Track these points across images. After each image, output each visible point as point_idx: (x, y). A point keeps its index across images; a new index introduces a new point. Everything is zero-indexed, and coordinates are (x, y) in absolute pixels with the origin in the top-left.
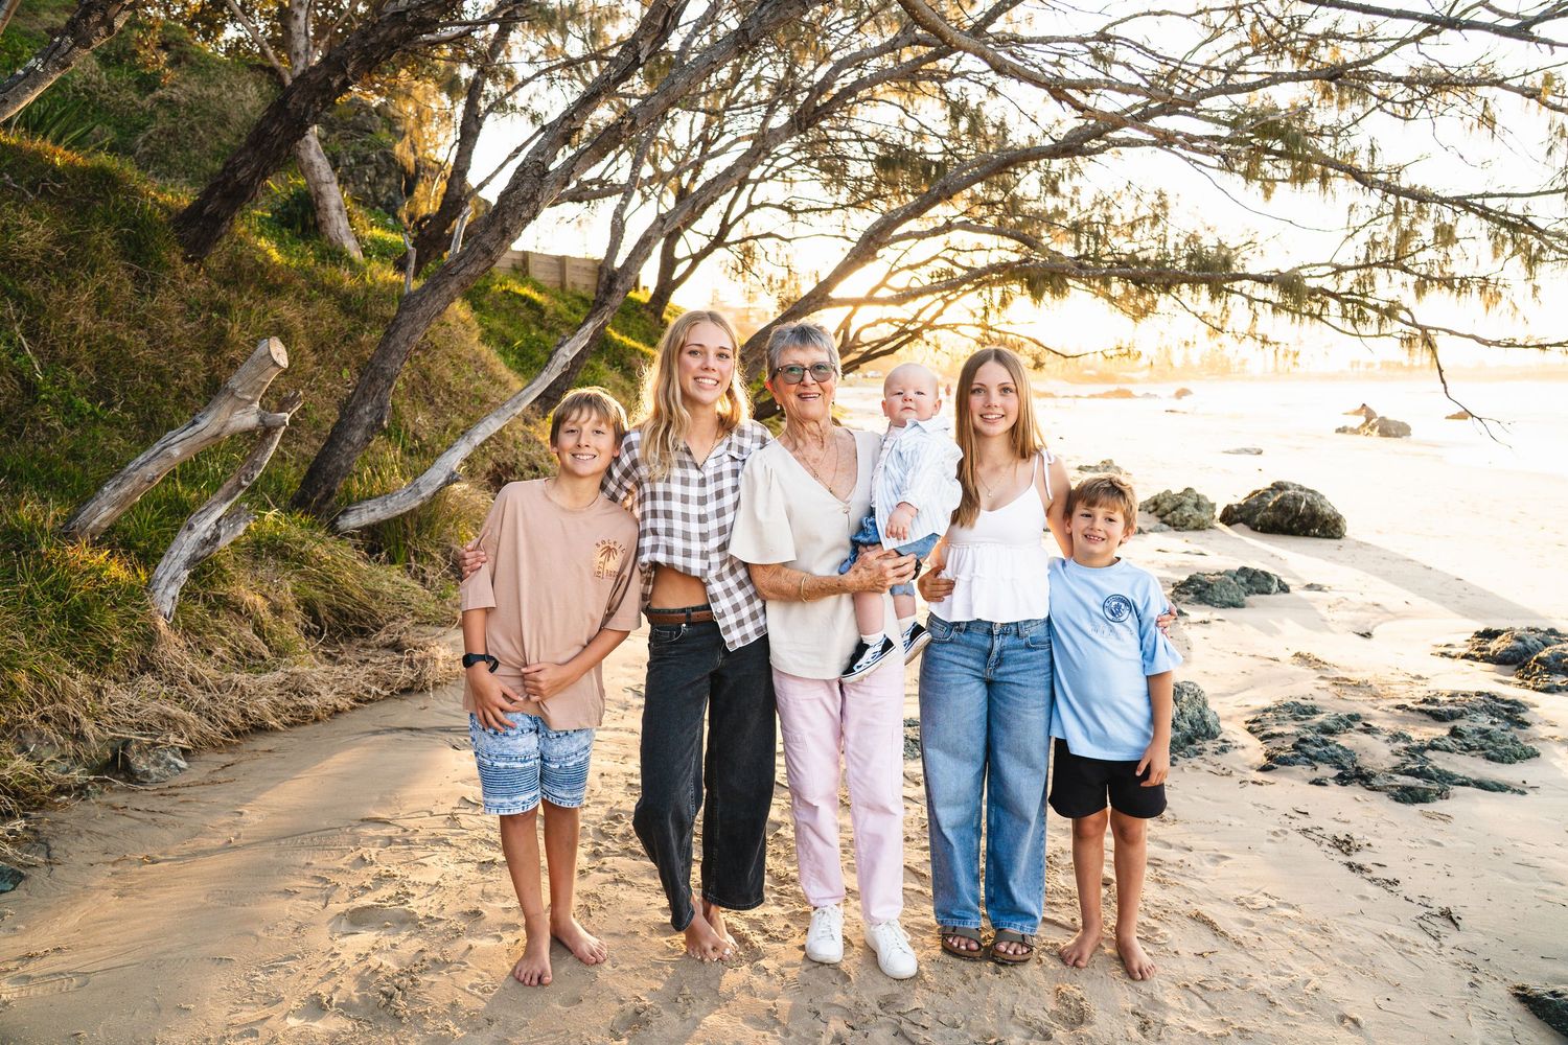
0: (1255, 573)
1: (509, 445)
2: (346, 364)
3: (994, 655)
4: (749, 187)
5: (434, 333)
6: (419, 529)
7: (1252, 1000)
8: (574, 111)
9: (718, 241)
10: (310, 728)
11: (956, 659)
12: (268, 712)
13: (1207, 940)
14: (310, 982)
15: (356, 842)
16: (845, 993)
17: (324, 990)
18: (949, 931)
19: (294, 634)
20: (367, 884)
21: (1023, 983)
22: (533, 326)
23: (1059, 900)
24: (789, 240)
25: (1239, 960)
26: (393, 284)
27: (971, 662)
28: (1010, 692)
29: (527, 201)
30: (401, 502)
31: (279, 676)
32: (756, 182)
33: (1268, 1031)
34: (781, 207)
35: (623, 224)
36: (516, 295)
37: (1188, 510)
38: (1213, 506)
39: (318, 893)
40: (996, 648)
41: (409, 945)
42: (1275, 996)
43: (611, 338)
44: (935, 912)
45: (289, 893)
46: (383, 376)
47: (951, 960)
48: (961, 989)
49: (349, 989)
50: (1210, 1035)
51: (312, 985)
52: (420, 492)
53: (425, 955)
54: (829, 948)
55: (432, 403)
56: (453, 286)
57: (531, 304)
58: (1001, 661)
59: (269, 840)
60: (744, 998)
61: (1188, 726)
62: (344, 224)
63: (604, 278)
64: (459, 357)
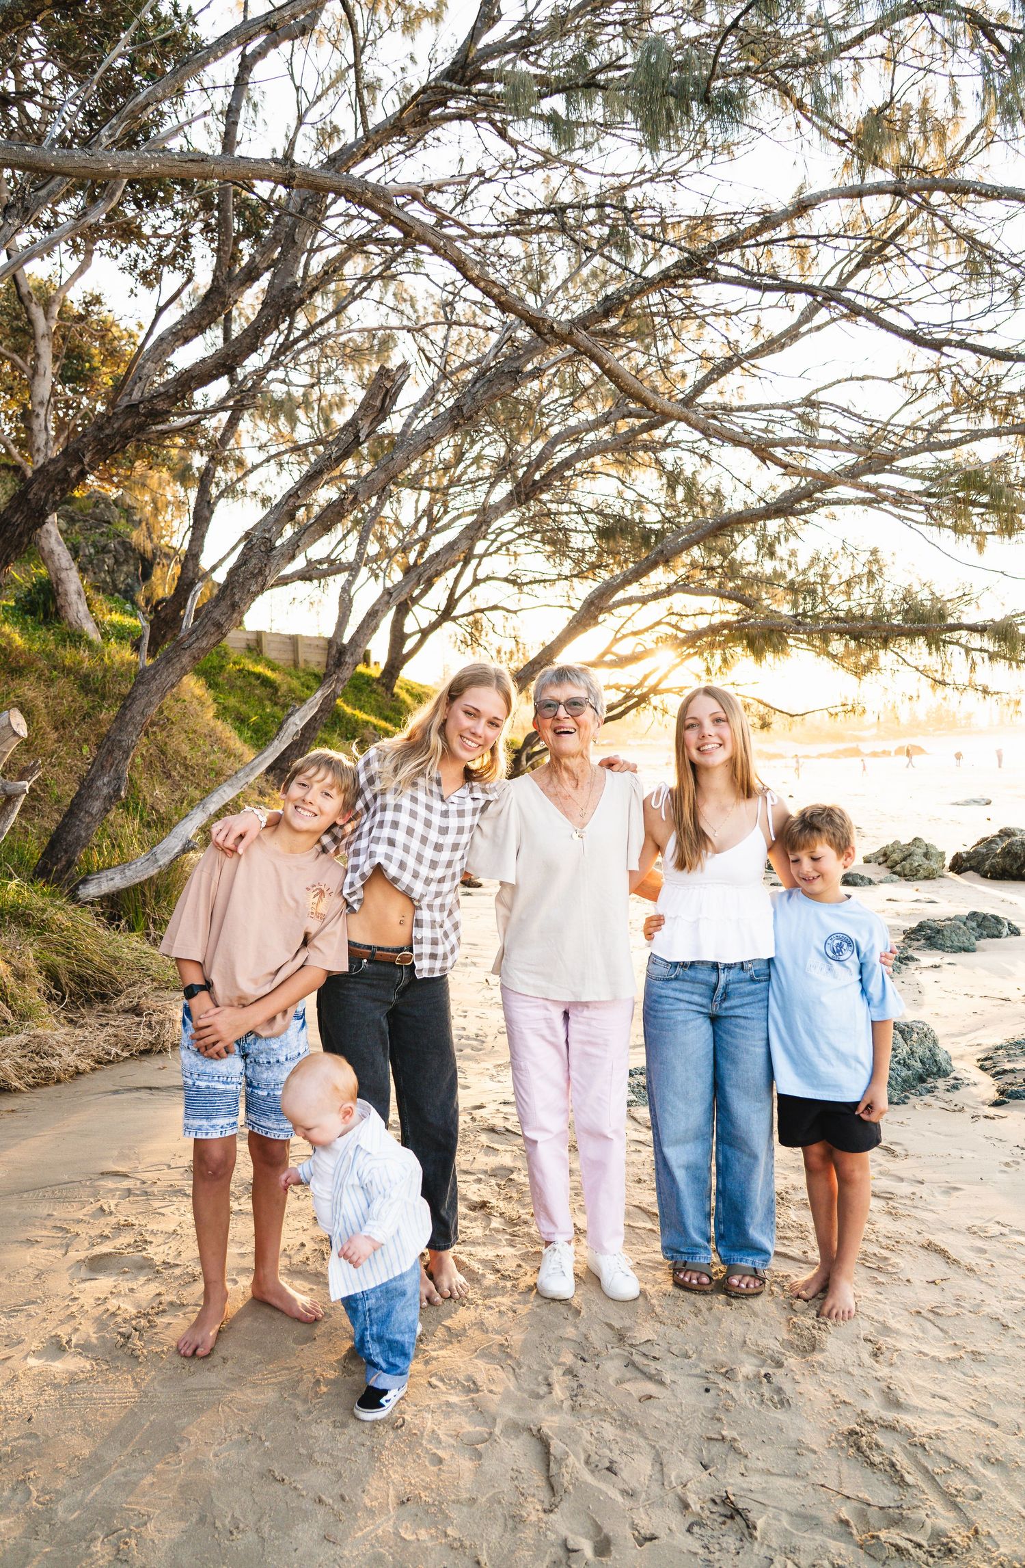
0: (985, 917)
2: (86, 740)
3: (720, 990)
4: (474, 562)
5: (170, 708)
6: (157, 897)
7: (986, 1325)
8: (299, 488)
9: (446, 615)
10: (52, 1090)
11: (681, 996)
12: (11, 1073)
13: (938, 1268)
14: (49, 1325)
15: (96, 1195)
16: (576, 1327)
17: (63, 1332)
18: (679, 1266)
19: (37, 999)
20: (107, 1232)
21: (754, 1314)
22: (267, 703)
23: (790, 1234)
24: (515, 612)
25: (971, 1287)
26: (130, 664)
27: (696, 998)
28: (736, 1026)
29: (254, 576)
30: (139, 870)
31: (22, 1038)
32: (481, 557)
33: (1001, 1353)
34: (506, 580)
35: (351, 600)
36: (250, 673)
37: (918, 860)
38: (942, 854)
39: (58, 1242)
40: (722, 983)
41: (147, 1290)
42: (1007, 1320)
43: (344, 713)
44: (663, 1248)
45: (30, 1242)
46: (120, 748)
47: (682, 1293)
48: (692, 1321)
49: (88, 1331)
50: (942, 1358)
51: (53, 1327)
52: (157, 861)
53: (163, 1298)
54: (560, 1282)
55: (169, 776)
56: (185, 660)
57: (265, 682)
58: (726, 996)
59: (12, 1193)
60: (475, 1333)
61: (918, 1065)
62: (83, 608)
63: (334, 652)
64: (195, 732)
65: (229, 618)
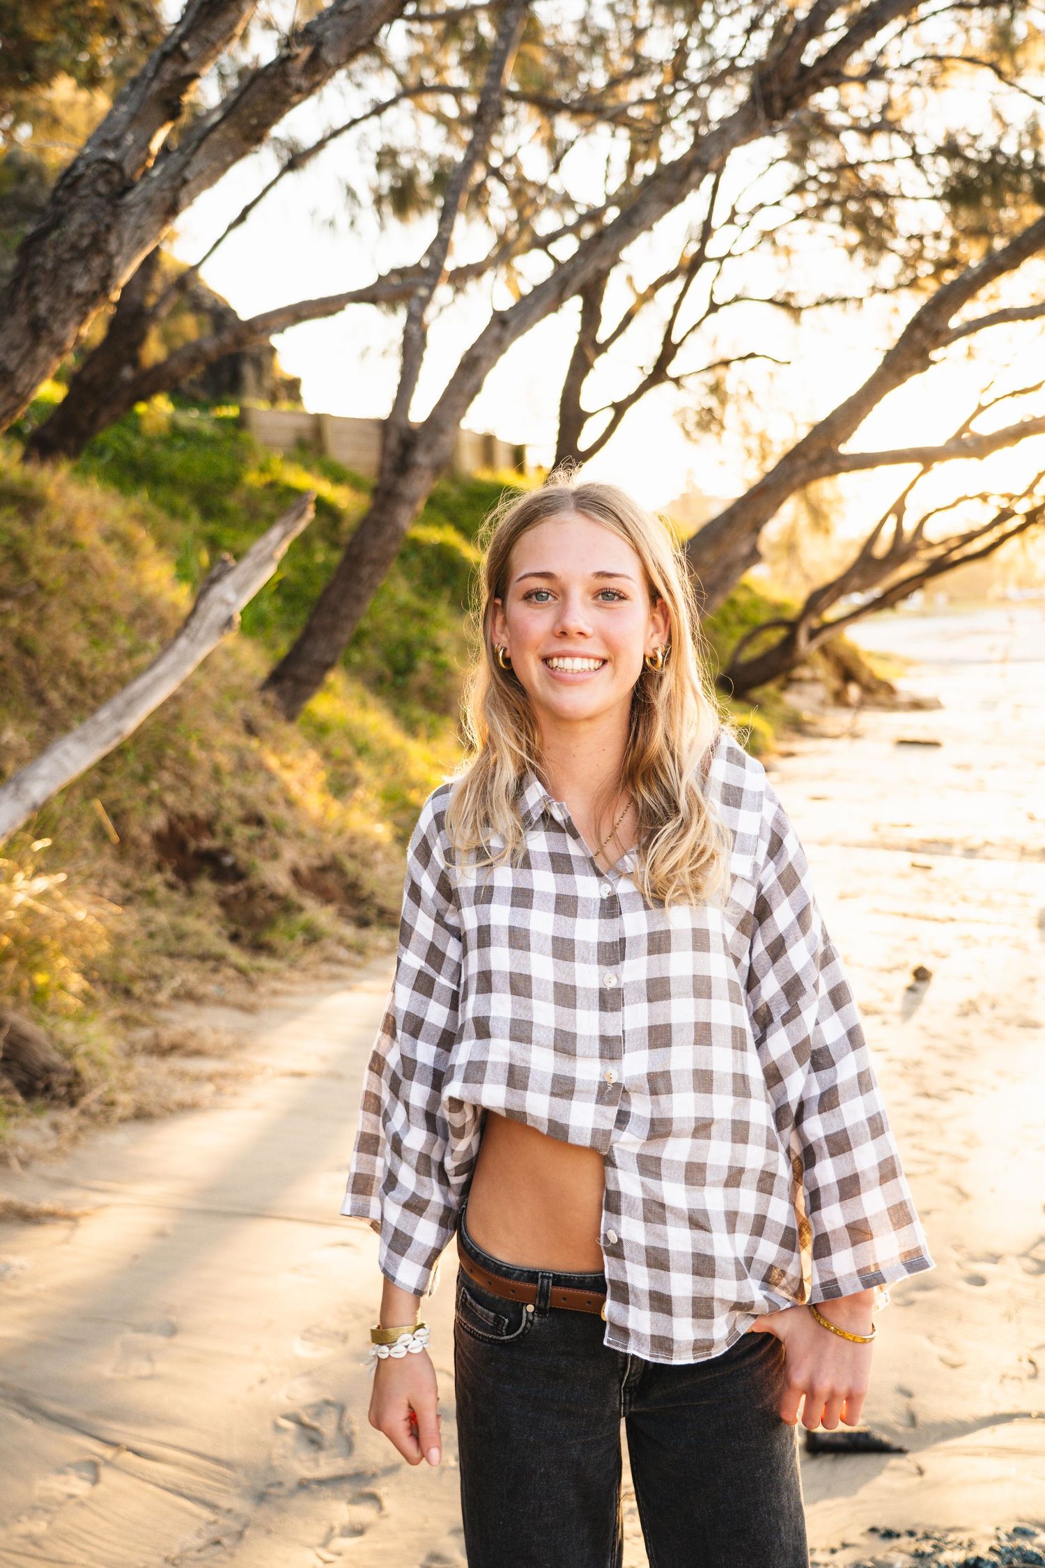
1: (200, 779)
4: (707, 270)
8: (183, 38)
9: (660, 372)
24: (789, 363)
29: (81, 255)
32: (721, 260)
34: (770, 301)
35: (423, 335)
55: (42, 701)
63: (393, 442)
64: (106, 608)
65: (29, 357)
